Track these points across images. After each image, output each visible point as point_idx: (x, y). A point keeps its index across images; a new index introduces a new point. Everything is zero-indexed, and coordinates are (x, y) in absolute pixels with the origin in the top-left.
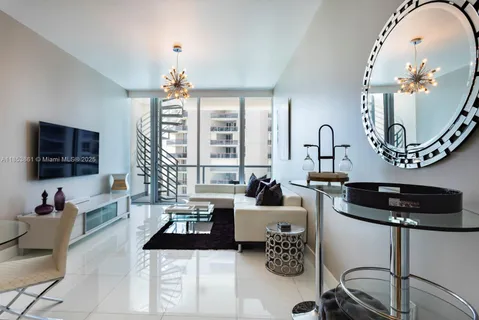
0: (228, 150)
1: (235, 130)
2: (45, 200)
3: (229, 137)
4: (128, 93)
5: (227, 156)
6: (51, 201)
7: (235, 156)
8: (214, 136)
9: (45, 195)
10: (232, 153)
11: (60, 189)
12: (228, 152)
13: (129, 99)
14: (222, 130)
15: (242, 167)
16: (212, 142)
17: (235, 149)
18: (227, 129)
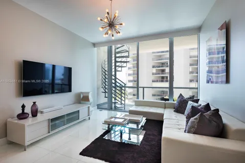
0: (163, 78)
1: (167, 67)
2: (23, 110)
3: (163, 71)
4: (94, 45)
5: (162, 81)
6: (28, 110)
7: (167, 81)
8: (154, 70)
9: (23, 107)
10: (165, 79)
11: (34, 103)
12: (163, 79)
13: (96, 48)
14: (159, 67)
15: (171, 88)
16: (153, 74)
17: (167, 77)
18: (162, 67)
